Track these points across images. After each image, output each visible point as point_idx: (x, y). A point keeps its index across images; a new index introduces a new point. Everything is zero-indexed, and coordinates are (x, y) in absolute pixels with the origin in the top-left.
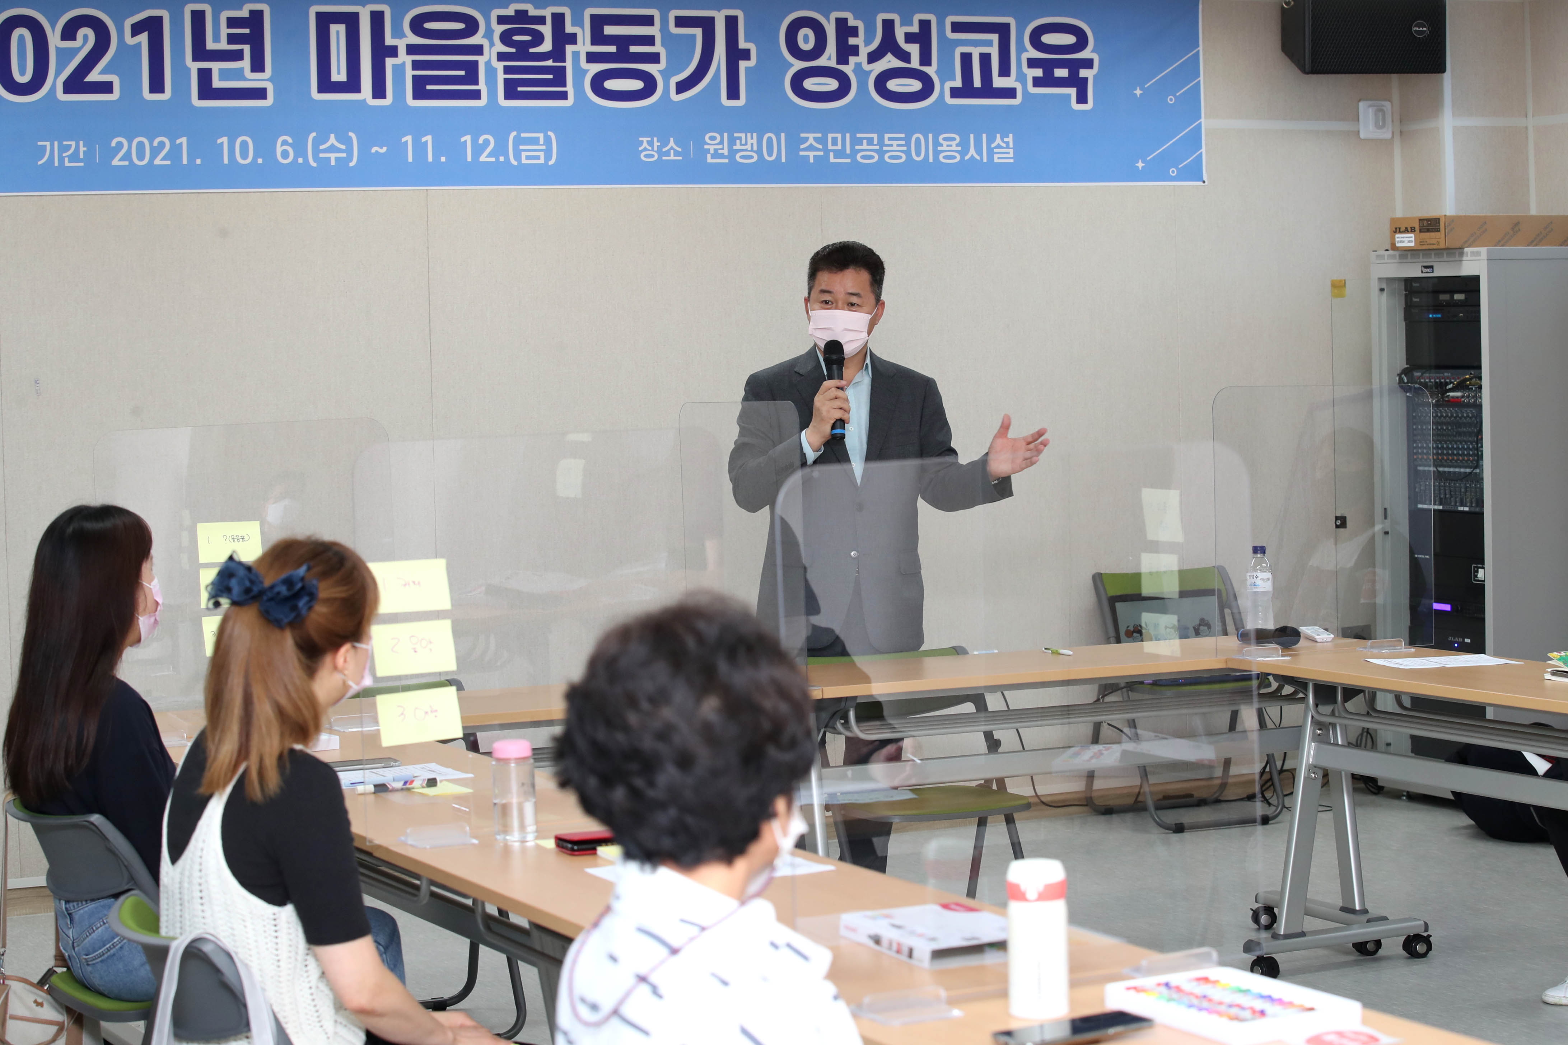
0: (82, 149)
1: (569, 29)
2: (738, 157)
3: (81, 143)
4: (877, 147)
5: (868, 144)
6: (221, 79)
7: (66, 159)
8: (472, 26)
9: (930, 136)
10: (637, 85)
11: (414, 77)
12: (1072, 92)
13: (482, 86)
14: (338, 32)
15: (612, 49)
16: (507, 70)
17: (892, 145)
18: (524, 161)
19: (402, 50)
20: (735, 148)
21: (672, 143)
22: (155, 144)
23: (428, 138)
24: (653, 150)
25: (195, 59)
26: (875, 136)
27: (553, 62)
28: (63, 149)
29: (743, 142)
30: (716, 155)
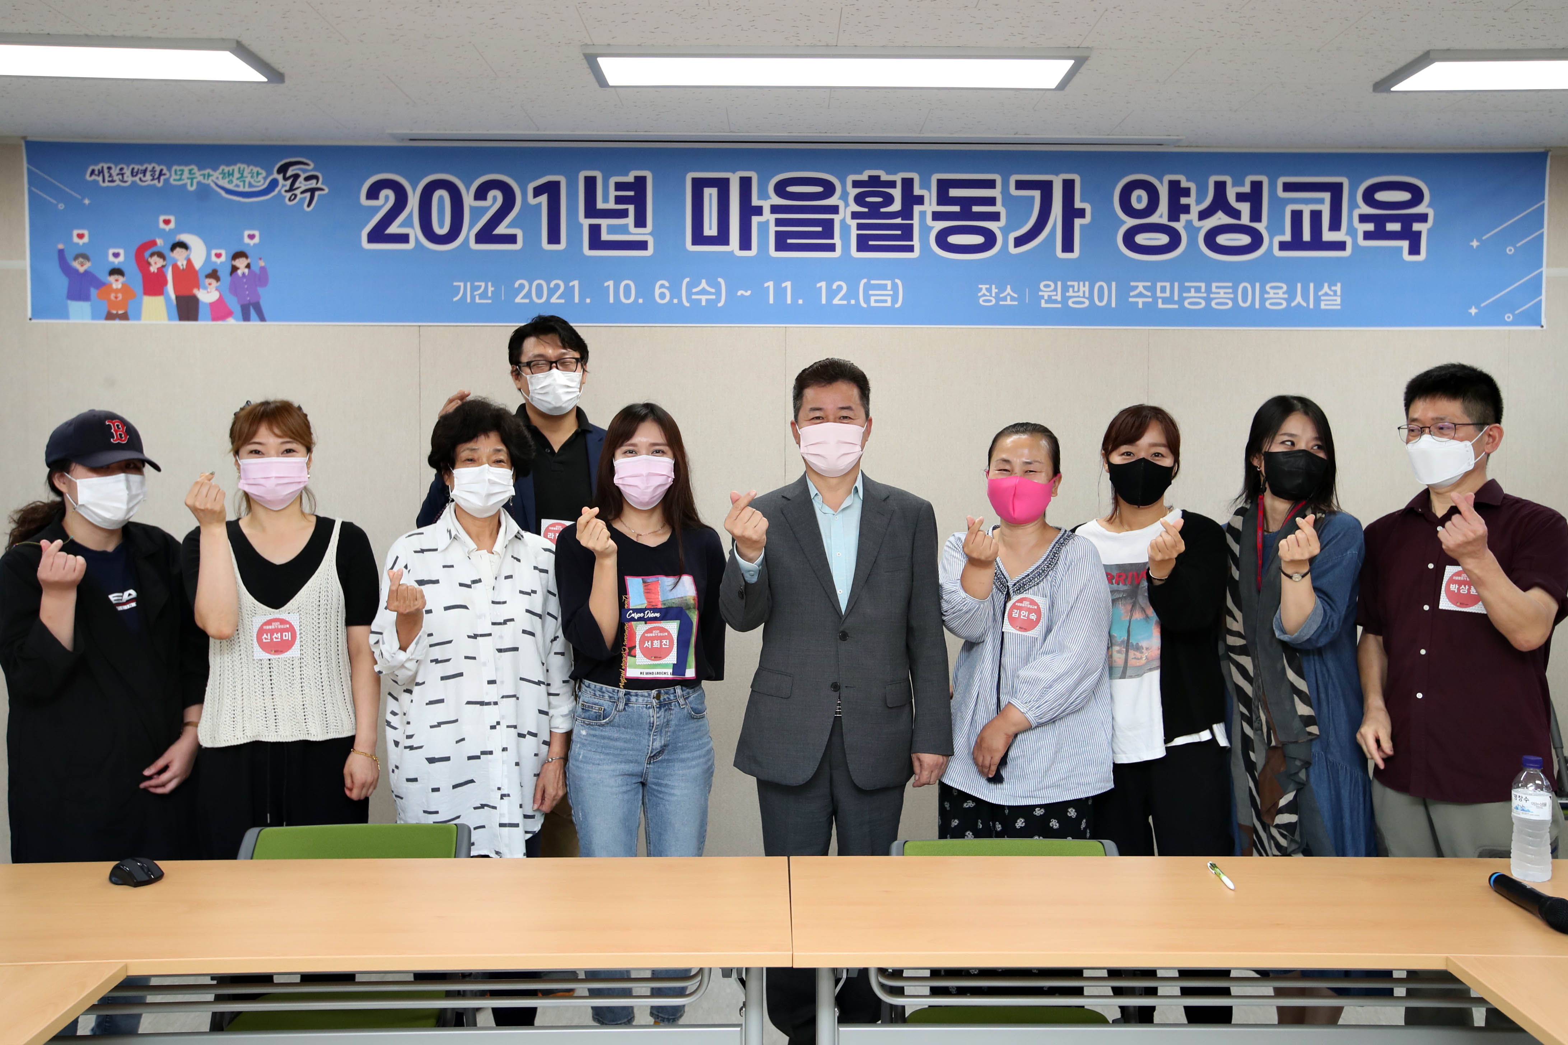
0: (490, 289)
1: (917, 191)
2: (1070, 303)
3: (490, 284)
4: (1205, 295)
5: (1195, 292)
6: (609, 233)
7: (477, 297)
8: (829, 189)
9: (1258, 285)
10: (978, 240)
11: (777, 232)
12: (1405, 244)
13: (837, 240)
14: (711, 195)
15: (957, 209)
16: (860, 227)
17: (1219, 293)
18: (873, 304)
19: (767, 210)
20: (1067, 294)
21: (1009, 290)
22: (552, 285)
23: (788, 284)
24: (991, 296)
25: (587, 215)
26: (1203, 285)
27: (902, 220)
28: (474, 288)
29: (1076, 289)
30: (1050, 300)
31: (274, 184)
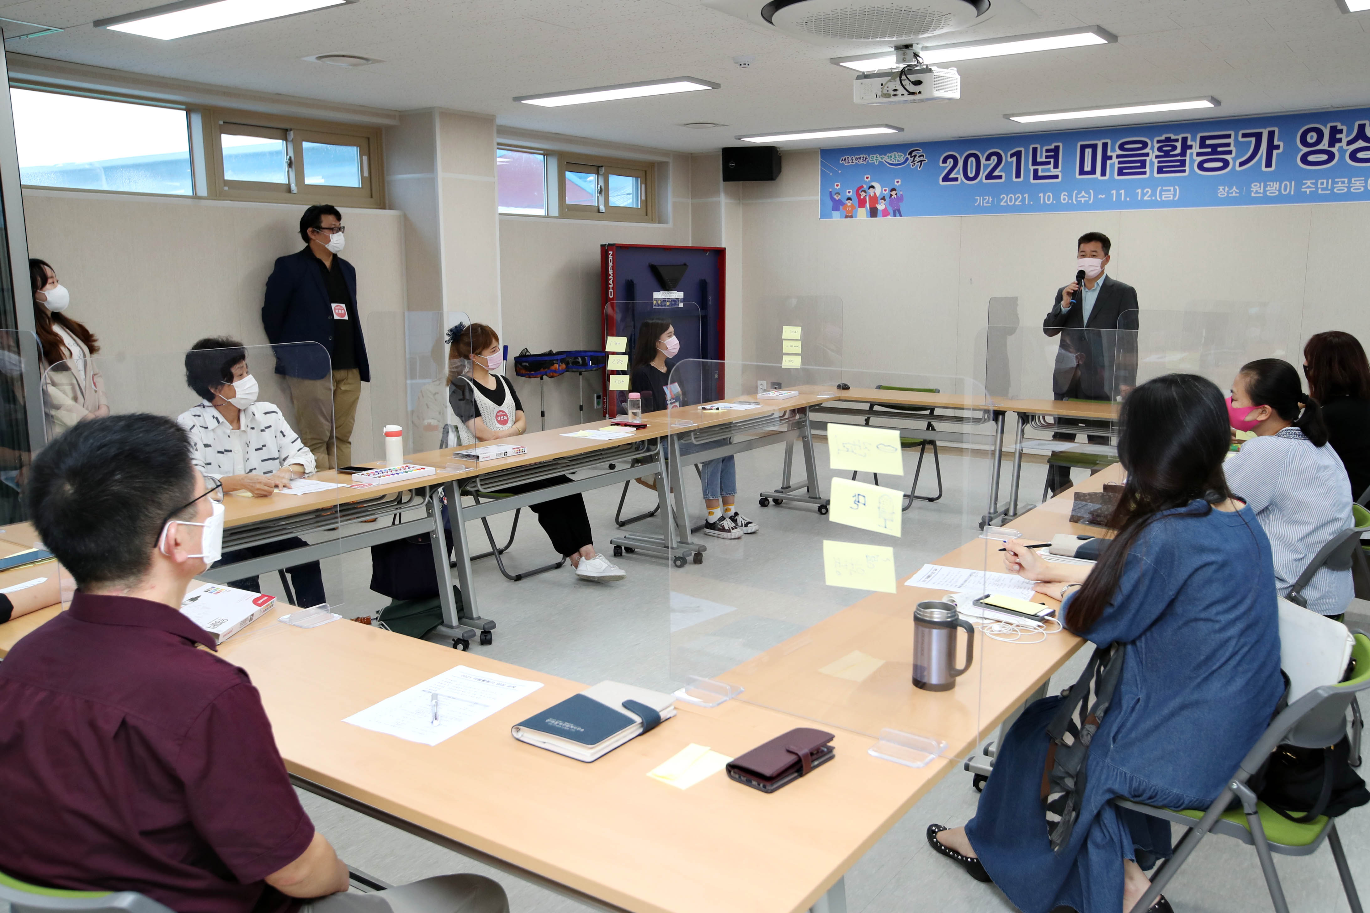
1: (1189, 143)
2: (1268, 193)
3: (990, 197)
4: (1347, 185)
5: (1341, 184)
6: (1042, 172)
7: (985, 203)
8: (1145, 145)
10: (1220, 164)
11: (1118, 167)
13: (1147, 169)
14: (1088, 152)
15: (1209, 150)
16: (1159, 162)
17: (1356, 184)
18: (1163, 199)
19: (1114, 157)
20: (1267, 189)
21: (1234, 188)
22: (1016, 197)
23: (1123, 191)
24: (1225, 192)
25: (1033, 165)
26: (1346, 180)
27: (1181, 157)
28: (984, 199)
29: (1272, 186)
30: (1257, 192)
31: (907, 159)
